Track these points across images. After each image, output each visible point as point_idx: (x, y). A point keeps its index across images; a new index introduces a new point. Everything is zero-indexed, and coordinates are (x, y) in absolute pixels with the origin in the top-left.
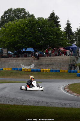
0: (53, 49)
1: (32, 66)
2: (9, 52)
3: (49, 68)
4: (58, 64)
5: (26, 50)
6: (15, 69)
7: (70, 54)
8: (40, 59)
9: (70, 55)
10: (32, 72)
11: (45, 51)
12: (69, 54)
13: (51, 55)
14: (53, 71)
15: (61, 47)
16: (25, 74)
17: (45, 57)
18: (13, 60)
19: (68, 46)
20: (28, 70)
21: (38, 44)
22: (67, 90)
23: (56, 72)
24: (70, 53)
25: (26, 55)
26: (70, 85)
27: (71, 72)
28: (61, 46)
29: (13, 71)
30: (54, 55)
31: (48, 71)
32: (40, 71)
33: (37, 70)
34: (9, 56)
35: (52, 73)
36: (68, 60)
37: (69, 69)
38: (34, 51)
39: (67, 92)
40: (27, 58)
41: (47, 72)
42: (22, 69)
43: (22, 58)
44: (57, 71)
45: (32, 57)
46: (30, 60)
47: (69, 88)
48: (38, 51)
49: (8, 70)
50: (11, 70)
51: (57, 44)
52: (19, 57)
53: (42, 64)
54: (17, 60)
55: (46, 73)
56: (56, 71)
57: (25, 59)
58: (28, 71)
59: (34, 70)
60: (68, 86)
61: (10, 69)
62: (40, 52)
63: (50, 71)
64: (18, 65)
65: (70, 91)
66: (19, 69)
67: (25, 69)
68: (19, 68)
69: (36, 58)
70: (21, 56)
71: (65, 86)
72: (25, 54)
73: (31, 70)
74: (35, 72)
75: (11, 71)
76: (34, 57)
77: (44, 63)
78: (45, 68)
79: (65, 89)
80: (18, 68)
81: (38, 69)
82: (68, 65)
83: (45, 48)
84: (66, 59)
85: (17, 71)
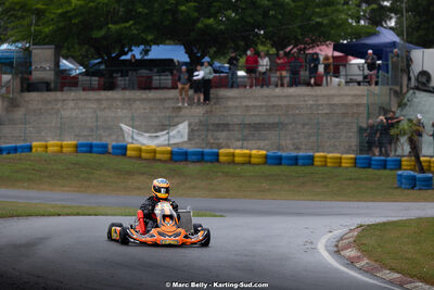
0: (281, 52)
1: (179, 135)
2: (65, 63)
3: (262, 144)
4: (304, 125)
5: (146, 52)
6: (90, 148)
7: (365, 77)
8: (218, 98)
9: (367, 80)
10: (176, 161)
11: (242, 61)
12: (360, 79)
13: (272, 79)
14: (278, 161)
15: (323, 42)
16: (143, 174)
17: (242, 90)
18: (81, 104)
19: (358, 34)
20: (154, 152)
21: (208, 27)
22: (351, 253)
23: (296, 164)
24: (367, 72)
25: (147, 76)
26: (366, 230)
27: (368, 164)
28: (321, 35)
29: (84, 157)
30: (286, 81)
31: (253, 160)
32: (217, 161)
33: (202, 154)
34: (65, 81)
35: (276, 169)
36: (358, 105)
37: (361, 151)
38: (185, 58)
39: (351, 262)
40: (152, 94)
41: (249, 163)
42: (124, 148)
43: (128, 94)
44: (300, 162)
45: (174, 87)
46: (169, 104)
47: (357, 242)
48: (207, 59)
49: (54, 153)
50: (70, 153)
51: (300, 27)
52: (110, 86)
53: (225, 126)
54: (105, 104)
55: (245, 167)
56: (295, 161)
57: (142, 100)
58: (158, 156)
59: (186, 154)
60: (356, 233)
61: (68, 146)
62: (217, 64)
63: (266, 157)
64: (110, 128)
65: (365, 261)
66: (114, 147)
67: (140, 150)
68: (111, 142)
69: (196, 92)
70: (120, 81)
71: (338, 232)
72: (144, 72)
73: (172, 153)
74: (194, 162)
75: (74, 158)
76: (187, 86)
77: (236, 121)
78: (240, 143)
79: (337, 251)
80: (105, 141)
81: (207, 150)
82: (355, 129)
83: (242, 43)
84: (347, 100)
85: (104, 158)
